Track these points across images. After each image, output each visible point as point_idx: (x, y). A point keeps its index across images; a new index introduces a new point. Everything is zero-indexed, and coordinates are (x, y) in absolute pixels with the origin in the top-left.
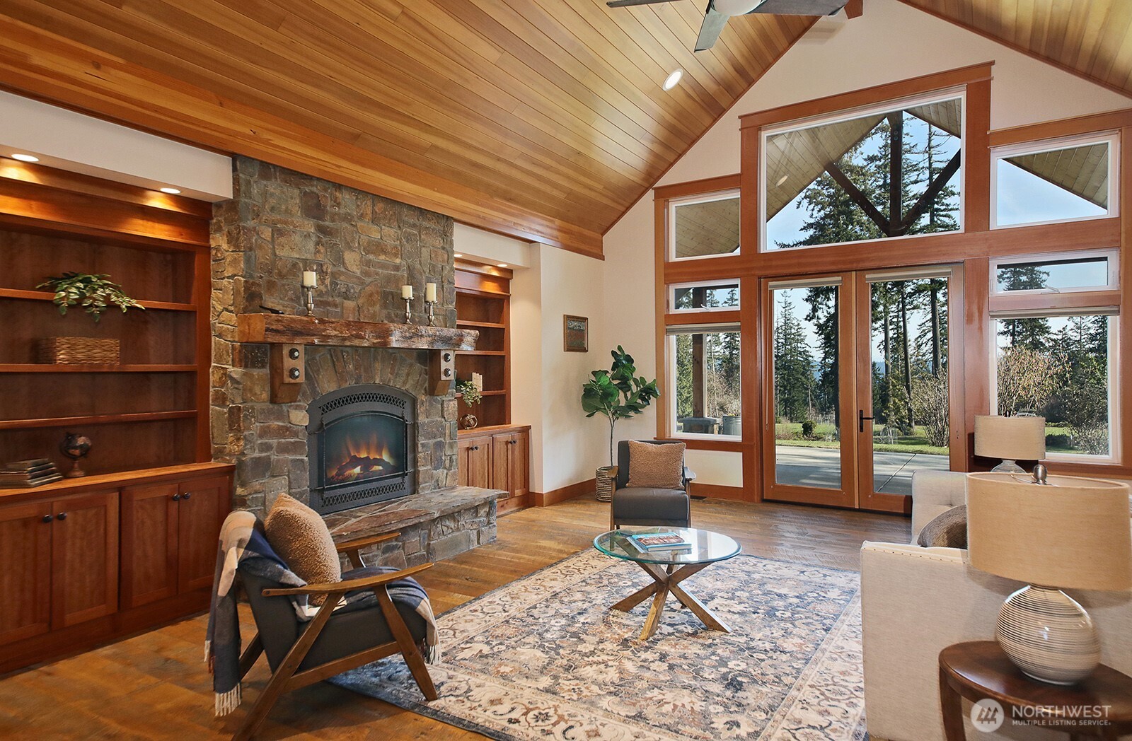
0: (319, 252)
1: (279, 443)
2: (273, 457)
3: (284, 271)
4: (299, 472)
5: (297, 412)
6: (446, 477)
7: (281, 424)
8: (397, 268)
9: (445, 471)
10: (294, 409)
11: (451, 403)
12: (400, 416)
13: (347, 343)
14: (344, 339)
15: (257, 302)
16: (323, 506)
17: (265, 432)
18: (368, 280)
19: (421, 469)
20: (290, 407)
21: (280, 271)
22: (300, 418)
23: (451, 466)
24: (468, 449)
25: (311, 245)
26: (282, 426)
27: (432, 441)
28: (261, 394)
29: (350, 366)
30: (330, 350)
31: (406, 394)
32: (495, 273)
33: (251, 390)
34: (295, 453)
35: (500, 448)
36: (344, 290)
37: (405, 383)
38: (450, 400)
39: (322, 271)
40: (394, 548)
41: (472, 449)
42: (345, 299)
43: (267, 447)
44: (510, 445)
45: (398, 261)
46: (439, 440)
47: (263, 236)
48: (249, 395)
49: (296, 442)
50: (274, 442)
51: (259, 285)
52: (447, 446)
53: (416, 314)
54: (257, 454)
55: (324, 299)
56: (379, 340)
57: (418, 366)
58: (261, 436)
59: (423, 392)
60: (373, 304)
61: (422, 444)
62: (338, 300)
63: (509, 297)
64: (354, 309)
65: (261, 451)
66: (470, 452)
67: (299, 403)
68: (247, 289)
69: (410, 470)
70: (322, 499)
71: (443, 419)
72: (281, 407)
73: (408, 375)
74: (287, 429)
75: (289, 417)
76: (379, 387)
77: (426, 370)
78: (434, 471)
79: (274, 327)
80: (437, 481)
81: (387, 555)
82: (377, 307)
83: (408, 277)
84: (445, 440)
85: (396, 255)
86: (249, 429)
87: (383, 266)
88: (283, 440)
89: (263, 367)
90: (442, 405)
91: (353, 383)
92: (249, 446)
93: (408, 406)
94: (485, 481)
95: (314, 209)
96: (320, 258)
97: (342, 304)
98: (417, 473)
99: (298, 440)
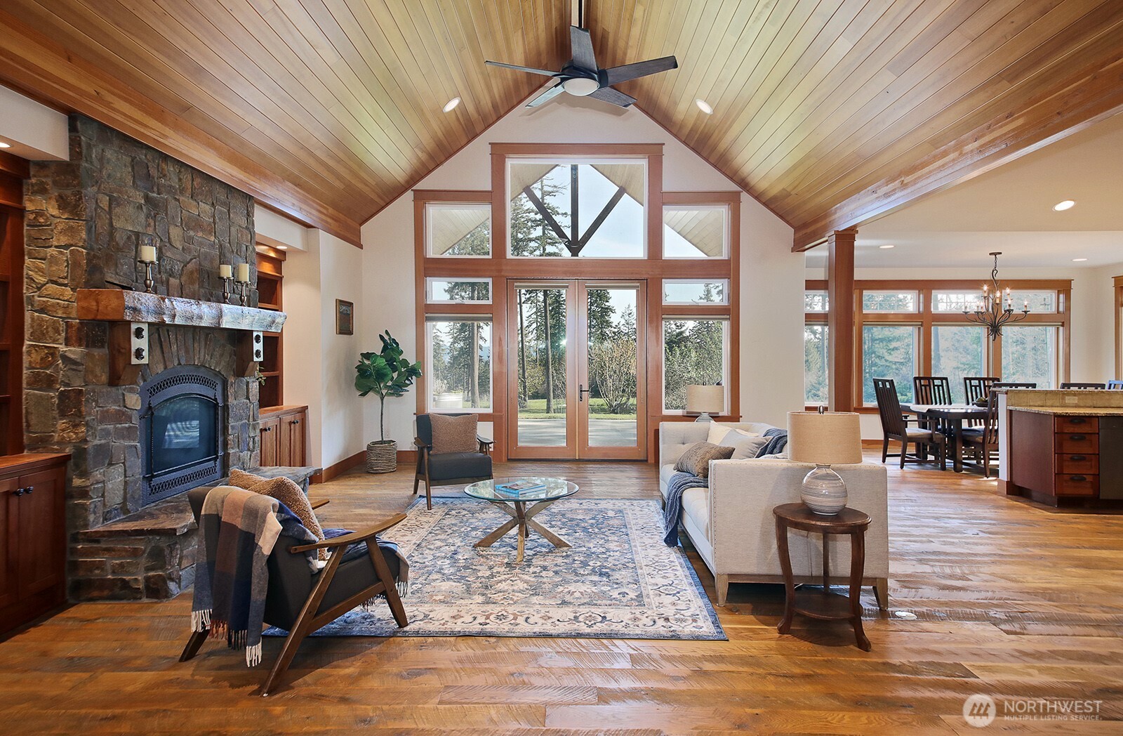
0: (149, 225)
1: (116, 428)
2: (111, 444)
3: (121, 244)
4: (133, 459)
5: (132, 395)
6: (250, 459)
7: (118, 408)
8: (212, 246)
9: (249, 453)
10: (128, 392)
11: (254, 384)
12: (213, 398)
14: (187, 318)
15: (97, 276)
16: (150, 494)
17: (104, 417)
18: (188, 257)
19: (231, 451)
20: (127, 389)
21: (117, 244)
22: (134, 401)
23: (254, 448)
24: (262, 430)
25: (142, 217)
26: (119, 410)
27: (239, 423)
28: (101, 376)
30: (158, 329)
31: (218, 375)
32: (272, 254)
33: (92, 372)
34: (129, 438)
35: (285, 427)
36: (170, 266)
37: (218, 364)
38: (253, 382)
41: (265, 430)
43: (108, 433)
44: (292, 425)
45: (212, 238)
46: (244, 421)
47: (102, 205)
48: (90, 377)
49: (130, 427)
50: (112, 427)
51: (99, 258)
52: (250, 428)
54: (97, 442)
57: (229, 347)
58: (101, 422)
59: (232, 373)
60: (193, 283)
61: (231, 426)
62: (164, 277)
63: (281, 278)
64: (178, 287)
65: (102, 437)
66: (264, 433)
67: (135, 386)
68: (89, 261)
69: (221, 453)
70: (150, 487)
71: (248, 401)
72: (118, 389)
73: (221, 355)
74: (123, 413)
75: (124, 400)
76: (197, 368)
77: (235, 351)
78: (241, 453)
79: (131, 305)
80: (243, 463)
82: (196, 286)
83: (220, 256)
84: (249, 421)
85: (210, 233)
86: (90, 414)
87: (201, 243)
88: (120, 426)
89: (103, 346)
90: (247, 386)
91: (177, 364)
92: (90, 433)
93: (219, 388)
94: (273, 462)
95: (143, 177)
96: (150, 232)
97: (168, 281)
98: (227, 455)
99: (131, 425)
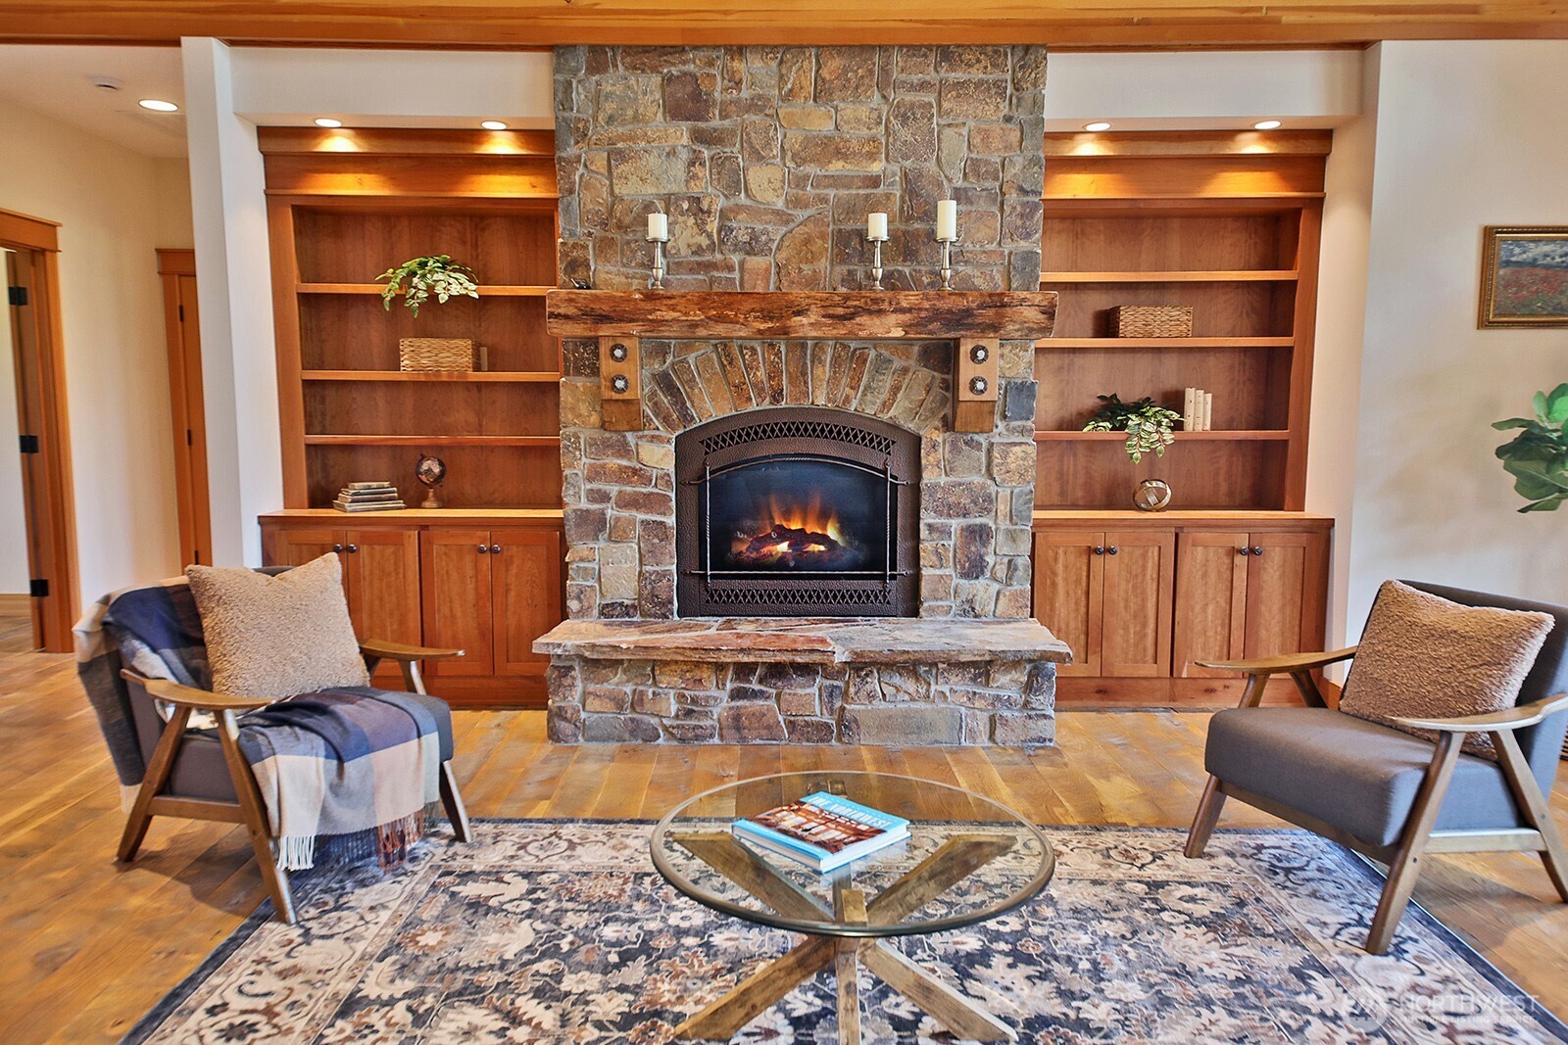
0: (695, 177)
1: (621, 492)
2: (609, 513)
3: (627, 220)
4: (656, 541)
5: (651, 446)
6: (997, 599)
7: (625, 463)
8: (874, 181)
9: (996, 586)
10: (645, 441)
11: (1016, 449)
12: (880, 467)
13: (702, 332)
14: (694, 325)
15: (581, 273)
16: (709, 603)
17: (595, 474)
18: (801, 215)
19: (930, 572)
20: (641, 437)
21: (619, 220)
22: (660, 457)
23: (1013, 577)
24: (1092, 551)
25: (678, 168)
26: (626, 467)
27: (956, 524)
28: (590, 416)
29: (759, 374)
30: (715, 346)
31: (894, 427)
33: (573, 409)
34: (650, 510)
35: (1203, 559)
36: (746, 238)
37: (886, 406)
38: (1012, 444)
39: (701, 210)
40: (755, 694)
41: (1096, 551)
42: (748, 254)
43: (604, 497)
44: (1247, 557)
45: (876, 167)
46: (979, 521)
47: (593, 168)
48: (570, 416)
49: (652, 493)
50: (614, 489)
51: (584, 247)
52: (1001, 537)
53: (923, 269)
54: (584, 505)
55: (707, 257)
56: (770, 325)
58: (590, 479)
59: (932, 423)
60: (813, 258)
61: (932, 525)
62: (735, 258)
63: (1320, 201)
64: (768, 270)
65: (593, 501)
66: (1096, 560)
67: (657, 433)
68: (563, 254)
69: (903, 569)
70: (709, 591)
71: (989, 482)
72: (624, 437)
73: (896, 390)
74: (635, 471)
75: (638, 453)
76: (824, 411)
77: (944, 381)
78: (963, 581)
79: (562, 311)
80: (970, 601)
81: (740, 703)
82: (823, 264)
83: (901, 196)
84: (995, 522)
85: (872, 156)
86: (571, 466)
87: (836, 181)
88: (629, 489)
89: (594, 375)
90: (989, 452)
91: (766, 405)
92: (571, 492)
93: (898, 449)
94: (1144, 625)
95: (689, 104)
96: (696, 189)
97: (742, 264)
98: (916, 579)
99: (655, 490)
